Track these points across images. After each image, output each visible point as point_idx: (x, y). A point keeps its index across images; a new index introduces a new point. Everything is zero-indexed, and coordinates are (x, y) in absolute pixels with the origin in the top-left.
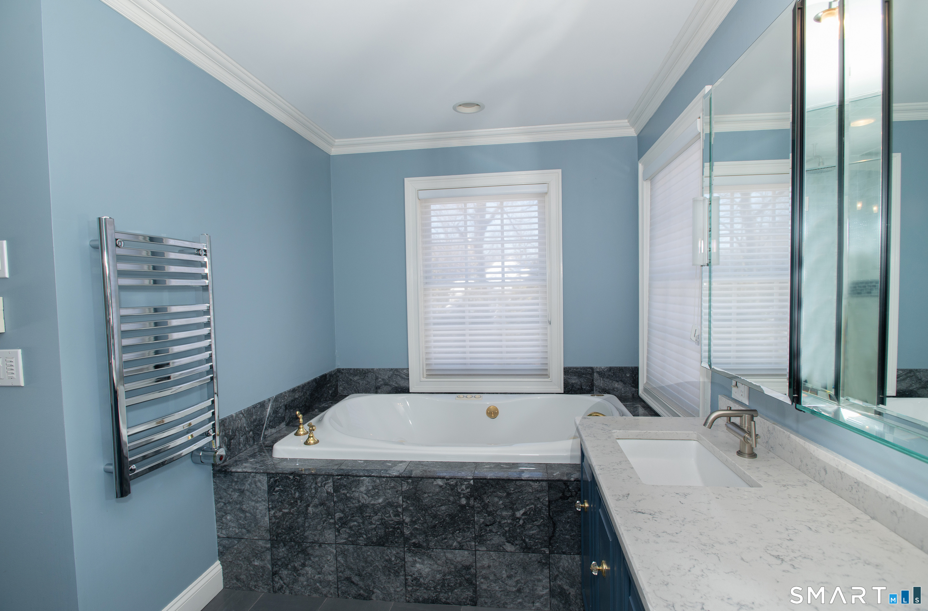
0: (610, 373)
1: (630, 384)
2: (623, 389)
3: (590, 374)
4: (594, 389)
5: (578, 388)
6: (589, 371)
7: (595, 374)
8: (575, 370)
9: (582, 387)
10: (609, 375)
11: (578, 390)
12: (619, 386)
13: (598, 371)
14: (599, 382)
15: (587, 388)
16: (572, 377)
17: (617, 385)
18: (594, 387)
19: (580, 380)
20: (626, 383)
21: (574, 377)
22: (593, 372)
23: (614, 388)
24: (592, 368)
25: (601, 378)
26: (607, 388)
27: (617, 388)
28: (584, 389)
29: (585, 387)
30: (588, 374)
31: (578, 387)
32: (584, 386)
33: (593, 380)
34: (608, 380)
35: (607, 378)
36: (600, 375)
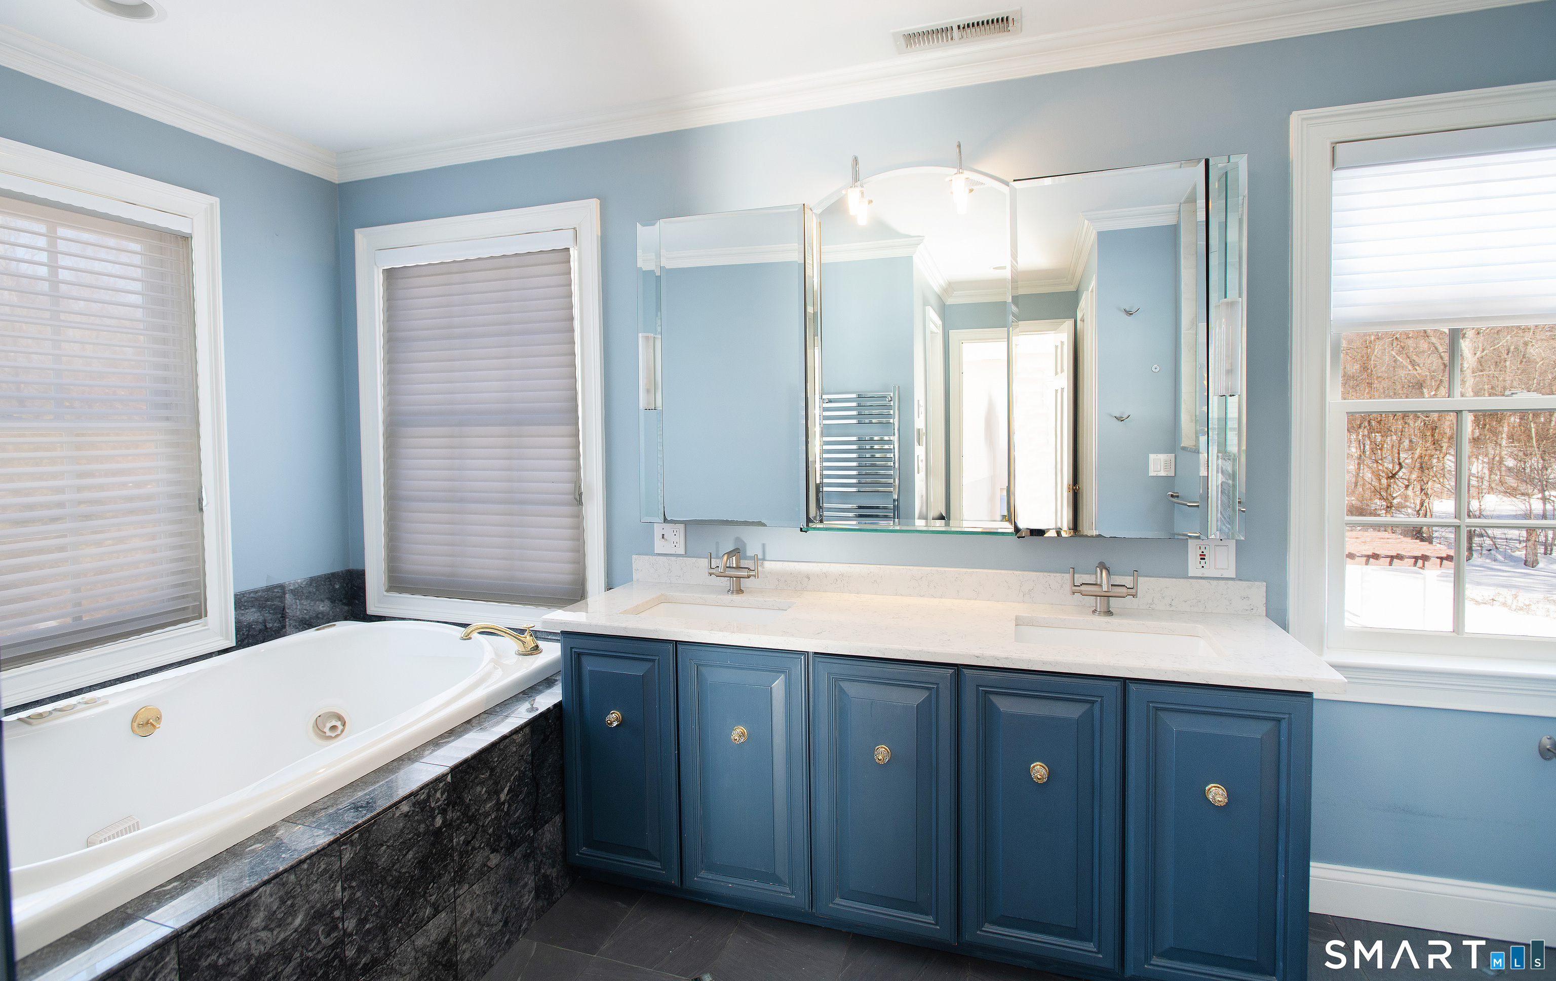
0: (311, 589)
1: (341, 601)
2: (331, 613)
3: (279, 597)
4: (287, 623)
5: (260, 630)
6: (278, 592)
7: (287, 596)
8: (252, 595)
9: (266, 626)
10: (310, 592)
11: (260, 633)
12: (324, 608)
13: (292, 590)
14: (295, 607)
15: (275, 625)
16: (247, 611)
17: (323, 607)
18: (287, 620)
19: (263, 612)
20: (335, 600)
21: (252, 610)
22: (284, 593)
23: (318, 614)
24: (282, 587)
25: (298, 601)
26: (307, 617)
27: (322, 613)
28: (271, 628)
29: (271, 625)
30: (277, 597)
31: (261, 627)
32: (270, 623)
33: (284, 609)
34: (309, 601)
35: (307, 598)
36: (295, 595)
